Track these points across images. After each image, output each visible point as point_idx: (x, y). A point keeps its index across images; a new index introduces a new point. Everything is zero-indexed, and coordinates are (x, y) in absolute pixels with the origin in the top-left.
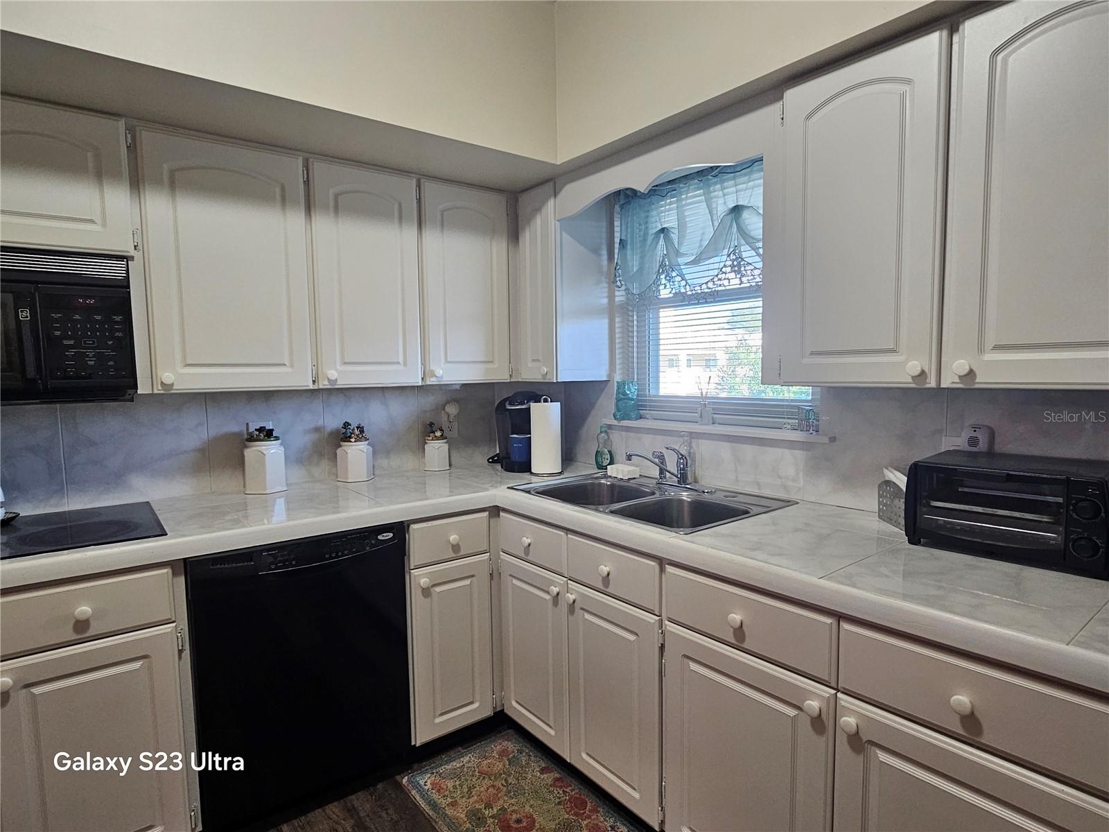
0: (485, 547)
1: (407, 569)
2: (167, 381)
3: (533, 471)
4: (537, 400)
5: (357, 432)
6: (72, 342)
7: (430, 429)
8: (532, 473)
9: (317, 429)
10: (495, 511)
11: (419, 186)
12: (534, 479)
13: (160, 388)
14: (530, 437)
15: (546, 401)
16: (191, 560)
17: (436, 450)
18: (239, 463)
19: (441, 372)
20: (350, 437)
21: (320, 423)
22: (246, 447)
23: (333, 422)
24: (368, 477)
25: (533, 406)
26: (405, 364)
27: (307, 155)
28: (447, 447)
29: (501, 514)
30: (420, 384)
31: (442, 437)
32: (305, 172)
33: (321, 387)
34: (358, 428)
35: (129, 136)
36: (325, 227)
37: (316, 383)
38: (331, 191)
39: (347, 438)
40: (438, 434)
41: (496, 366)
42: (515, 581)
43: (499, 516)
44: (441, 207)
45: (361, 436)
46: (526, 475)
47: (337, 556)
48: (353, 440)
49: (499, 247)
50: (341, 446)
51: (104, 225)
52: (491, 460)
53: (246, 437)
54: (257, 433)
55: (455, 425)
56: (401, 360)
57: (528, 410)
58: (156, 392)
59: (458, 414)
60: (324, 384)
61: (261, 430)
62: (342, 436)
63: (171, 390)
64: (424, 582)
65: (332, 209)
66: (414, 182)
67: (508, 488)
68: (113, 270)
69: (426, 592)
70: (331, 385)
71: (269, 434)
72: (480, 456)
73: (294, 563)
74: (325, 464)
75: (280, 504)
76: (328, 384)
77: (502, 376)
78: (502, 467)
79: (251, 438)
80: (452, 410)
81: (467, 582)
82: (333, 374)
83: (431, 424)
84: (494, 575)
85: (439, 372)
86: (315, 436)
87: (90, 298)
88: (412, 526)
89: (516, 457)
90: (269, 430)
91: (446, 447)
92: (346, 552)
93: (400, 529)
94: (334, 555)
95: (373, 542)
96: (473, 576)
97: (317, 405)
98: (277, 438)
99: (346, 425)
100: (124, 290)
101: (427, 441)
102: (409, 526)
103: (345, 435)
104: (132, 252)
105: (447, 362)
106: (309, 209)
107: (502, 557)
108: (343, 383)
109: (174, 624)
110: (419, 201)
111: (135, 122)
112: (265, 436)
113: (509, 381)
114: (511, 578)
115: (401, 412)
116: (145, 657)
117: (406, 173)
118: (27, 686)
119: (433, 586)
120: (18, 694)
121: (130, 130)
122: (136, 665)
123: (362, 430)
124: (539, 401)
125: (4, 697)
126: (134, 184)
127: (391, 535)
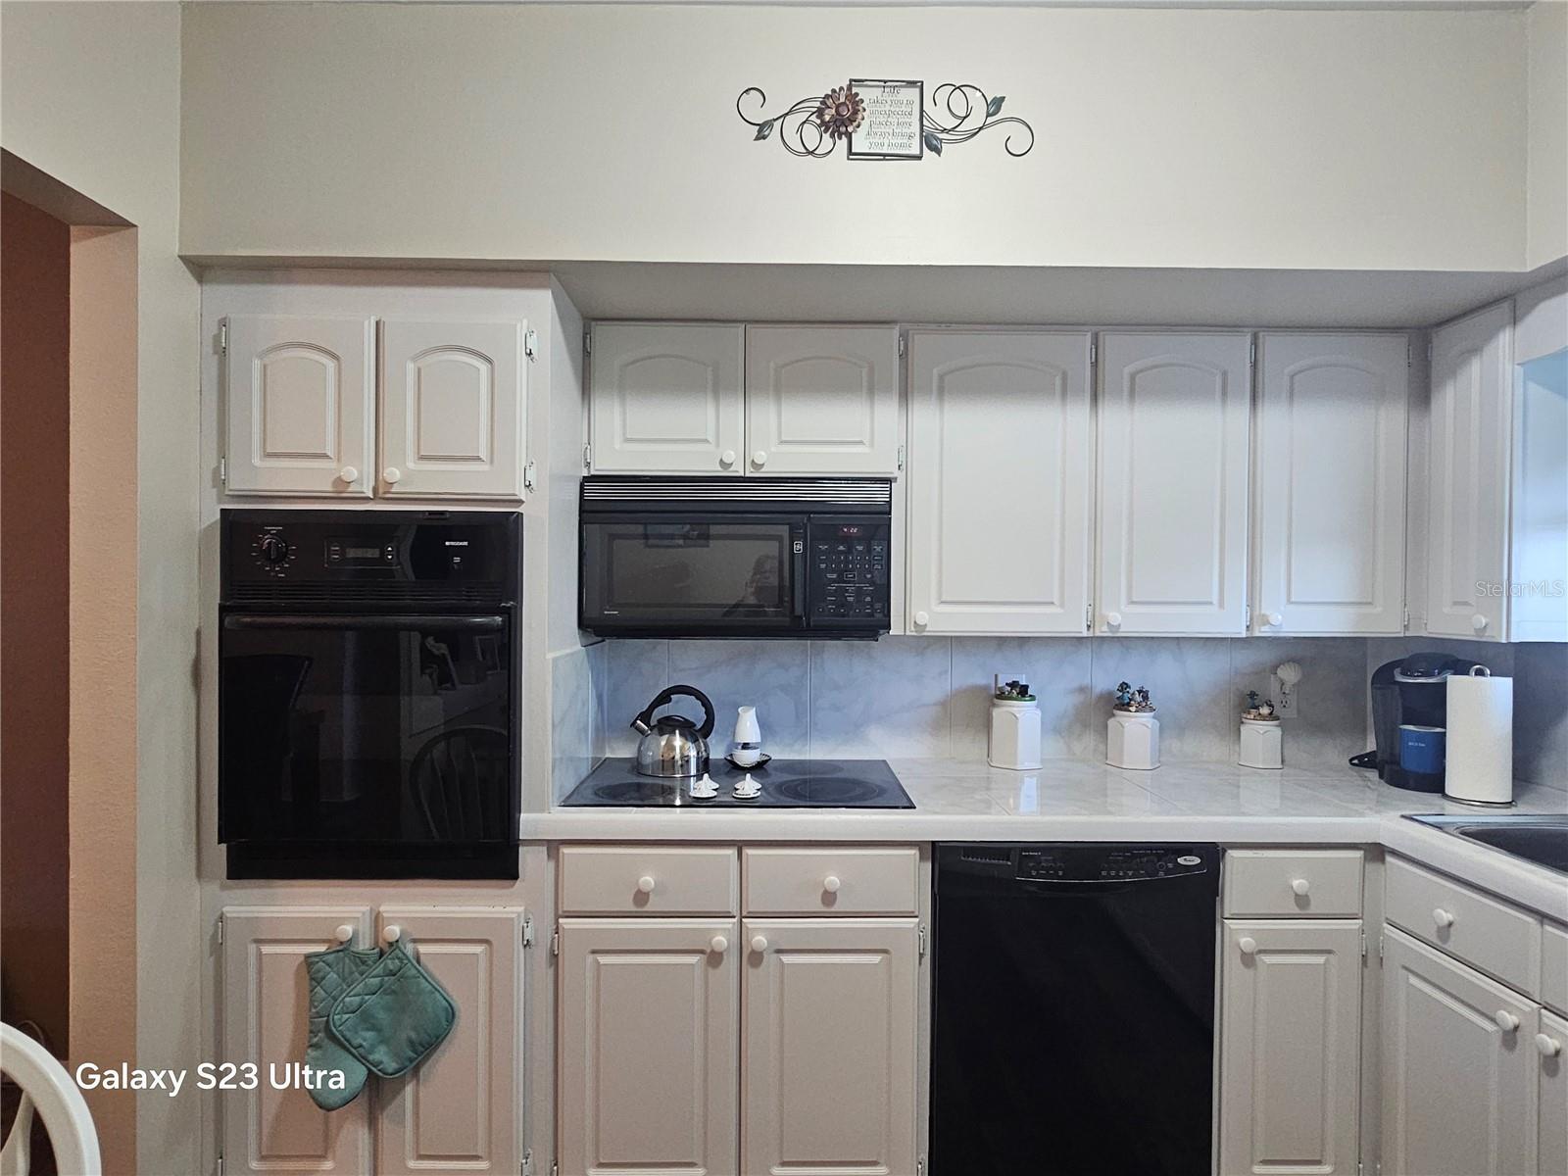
0: (1355, 910)
1: (1218, 916)
2: (920, 622)
3: (1447, 792)
4: (1462, 668)
5: (1138, 698)
6: (835, 576)
7: (1250, 702)
8: (1445, 796)
9: (1082, 690)
10: (1376, 852)
11: (1255, 343)
12: (1450, 807)
13: (913, 629)
14: (1445, 733)
15: (1479, 673)
16: (941, 844)
17: (1260, 736)
19: (1280, 617)
20: (1129, 704)
21: (1086, 681)
22: (995, 706)
23: (1105, 681)
24: (1152, 763)
25: (1453, 680)
26: (1221, 605)
27: (1095, 329)
28: (1280, 733)
29: (1389, 859)
31: (1272, 716)
32: (1094, 350)
33: (1098, 634)
34: (1140, 692)
35: (902, 343)
36: (1119, 421)
37: (1092, 629)
38: (1126, 371)
39: (1124, 706)
40: (1265, 711)
41: (1379, 609)
42: (1413, 980)
43: (1383, 861)
44: (1292, 368)
45: (1144, 704)
46: (1434, 798)
47: (1117, 876)
48: (1133, 709)
49: (1392, 418)
50: (1114, 715)
51: (872, 445)
52: (1356, 761)
53: (993, 692)
54: (1009, 689)
55: (1293, 700)
56: (1215, 599)
57: (1443, 686)
58: (908, 633)
59: (1299, 682)
60: (1101, 631)
61: (1013, 685)
62: (1117, 702)
63: (924, 631)
64: (1246, 942)
65: (1126, 393)
66: (1248, 339)
67: (1403, 816)
68: (876, 495)
69: (1248, 959)
70: (1111, 632)
71: (1023, 691)
72: (1336, 754)
73: (1061, 873)
74: (1090, 740)
75: (1030, 785)
76: (1106, 630)
77: (1388, 627)
78: (1381, 777)
79: (1001, 696)
80: (1290, 674)
81: (1320, 959)
82: (1115, 617)
83: (1253, 695)
84: (1371, 960)
85: (1276, 618)
86: (1077, 699)
87: (854, 526)
88: (1229, 851)
89: (1410, 764)
90: (1023, 686)
91: (1278, 732)
92: (1130, 873)
93: (1212, 854)
94: (1113, 873)
95: (1170, 865)
96: (1329, 952)
97: (1085, 655)
98: (1033, 698)
99: (1124, 686)
100: (886, 516)
101: (1244, 720)
102: (1224, 851)
103: (1122, 700)
104: (896, 473)
105: (1289, 602)
106: (1095, 398)
107: (1386, 931)
108: (1128, 629)
109: (917, 920)
110: (1255, 365)
111: (908, 326)
112: (1018, 694)
113: (1402, 635)
114: (1404, 971)
115: (1205, 673)
116: (885, 951)
117: (1233, 327)
118: (779, 951)
119: (1260, 952)
120: (770, 959)
121: (904, 336)
122: (876, 959)
123: (1145, 696)
124: (1467, 673)
125: (756, 958)
126: (905, 395)
127: (1197, 861)
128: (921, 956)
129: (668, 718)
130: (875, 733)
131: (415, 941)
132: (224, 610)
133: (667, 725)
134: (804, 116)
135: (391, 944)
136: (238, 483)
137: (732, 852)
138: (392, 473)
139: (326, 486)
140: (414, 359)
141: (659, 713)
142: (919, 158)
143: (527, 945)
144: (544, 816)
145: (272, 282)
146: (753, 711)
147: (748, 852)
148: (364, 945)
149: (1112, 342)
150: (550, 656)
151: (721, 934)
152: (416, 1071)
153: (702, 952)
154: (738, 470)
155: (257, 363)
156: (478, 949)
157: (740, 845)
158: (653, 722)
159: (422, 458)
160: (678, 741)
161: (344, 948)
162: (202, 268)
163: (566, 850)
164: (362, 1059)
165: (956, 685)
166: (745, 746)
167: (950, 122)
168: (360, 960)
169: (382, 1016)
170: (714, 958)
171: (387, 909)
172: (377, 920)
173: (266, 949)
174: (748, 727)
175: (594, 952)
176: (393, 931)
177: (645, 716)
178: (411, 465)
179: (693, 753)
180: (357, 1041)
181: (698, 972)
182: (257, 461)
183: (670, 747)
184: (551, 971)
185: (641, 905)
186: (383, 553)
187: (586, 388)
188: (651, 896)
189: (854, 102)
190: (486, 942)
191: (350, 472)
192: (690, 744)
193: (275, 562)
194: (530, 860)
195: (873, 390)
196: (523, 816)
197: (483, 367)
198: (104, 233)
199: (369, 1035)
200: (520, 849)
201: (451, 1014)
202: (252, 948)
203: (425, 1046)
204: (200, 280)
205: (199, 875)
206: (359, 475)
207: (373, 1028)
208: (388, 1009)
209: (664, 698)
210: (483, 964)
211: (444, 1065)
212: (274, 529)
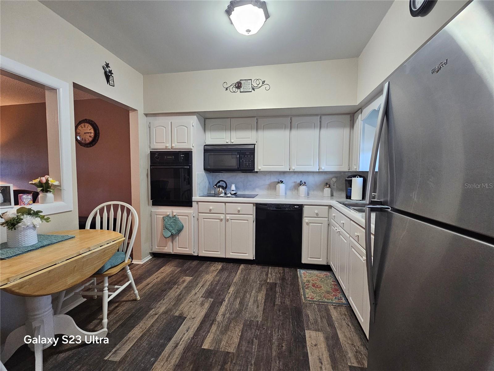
0: (327, 216)
1: (303, 217)
2: (260, 169)
5: (304, 183)
6: (245, 161)
9: (295, 182)
10: (330, 207)
11: (321, 118)
14: (351, 189)
15: (358, 177)
16: (257, 203)
17: (327, 190)
18: (275, 188)
21: (296, 181)
22: (277, 185)
25: (353, 179)
26: (313, 165)
27: (291, 116)
29: (332, 208)
30: (318, 171)
32: (290, 120)
33: (291, 171)
36: (294, 132)
38: (296, 124)
39: (301, 185)
40: (328, 186)
44: (327, 122)
45: (304, 185)
49: (347, 131)
51: (252, 138)
54: (280, 182)
55: (336, 184)
57: (352, 180)
58: (259, 171)
59: (336, 181)
64: (307, 221)
65: (296, 128)
66: (319, 117)
67: (336, 201)
68: (252, 147)
69: (308, 224)
70: (293, 170)
71: (282, 182)
74: (296, 191)
77: (346, 169)
79: (278, 183)
80: (334, 180)
81: (320, 224)
82: (294, 168)
83: (327, 183)
84: (330, 225)
85: (323, 168)
86: (294, 184)
87: (248, 152)
88: (305, 206)
89: (349, 195)
91: (330, 190)
95: (294, 208)
96: (322, 223)
98: (284, 183)
99: (302, 181)
100: (254, 151)
101: (324, 188)
102: (303, 206)
103: (301, 184)
104: (255, 143)
105: (326, 165)
106: (291, 129)
107: (331, 220)
108: (296, 170)
109: (253, 216)
110: (320, 122)
111: (258, 117)
113: (348, 171)
114: (333, 227)
115: (319, 179)
116: (247, 220)
117: (317, 115)
118: (231, 220)
119: (310, 223)
120: (230, 221)
121: (257, 119)
122: (246, 221)
123: (305, 183)
124: (356, 177)
125: (228, 220)
126: (257, 129)
127: (298, 207)
128: (254, 221)
129: (220, 185)
130: (257, 190)
131: (178, 215)
132: (151, 166)
133: (219, 187)
134: (233, 86)
135: (174, 216)
136: (152, 147)
137: (224, 204)
138: (173, 145)
139: (164, 147)
140: (176, 128)
141: (218, 185)
142: (251, 92)
143: (194, 217)
144: (196, 197)
145: (156, 116)
146: (234, 185)
147: (226, 204)
148: (171, 216)
149: (293, 119)
150: (197, 173)
151: (222, 216)
152: (178, 234)
153: (219, 219)
154: (229, 143)
155: (154, 129)
156: (187, 217)
157: (225, 203)
158: (217, 186)
159: (178, 143)
160: (221, 189)
161: (168, 216)
162: (146, 115)
163: (199, 203)
164: (170, 232)
165: (272, 181)
166: (233, 191)
167: (256, 85)
168: (170, 218)
169: (173, 226)
170: (221, 220)
171: (174, 211)
172: (173, 212)
173: (158, 216)
174: (233, 187)
175: (204, 218)
176: (175, 214)
177: (216, 185)
178: (176, 144)
179: (223, 191)
180: (170, 229)
181: (219, 223)
182: (155, 144)
183: (219, 190)
184: (197, 222)
185: (210, 212)
186: (172, 157)
187: (205, 131)
188: (212, 210)
189: (241, 83)
190: (188, 216)
191: (168, 145)
192: (223, 190)
193: (157, 159)
194: (194, 204)
195: (252, 129)
196: (193, 197)
197: (186, 128)
198: (133, 111)
199: (172, 228)
200: (193, 202)
201: (183, 227)
202: (156, 216)
203: (180, 231)
204: (146, 117)
205: (148, 205)
206: (169, 146)
207: (172, 227)
208: (174, 225)
209: (219, 182)
210: (187, 219)
211: (182, 233)
212: (157, 154)
